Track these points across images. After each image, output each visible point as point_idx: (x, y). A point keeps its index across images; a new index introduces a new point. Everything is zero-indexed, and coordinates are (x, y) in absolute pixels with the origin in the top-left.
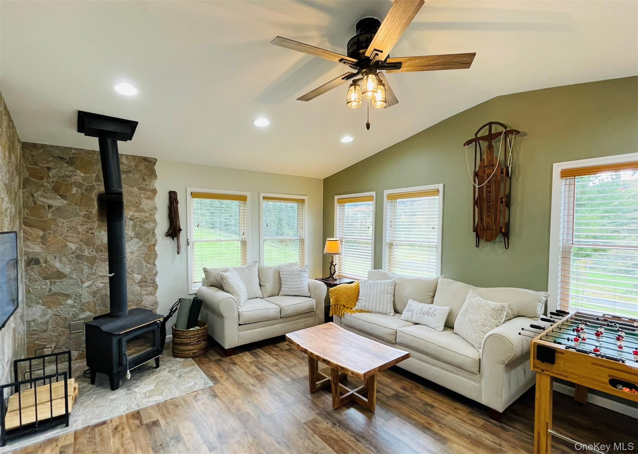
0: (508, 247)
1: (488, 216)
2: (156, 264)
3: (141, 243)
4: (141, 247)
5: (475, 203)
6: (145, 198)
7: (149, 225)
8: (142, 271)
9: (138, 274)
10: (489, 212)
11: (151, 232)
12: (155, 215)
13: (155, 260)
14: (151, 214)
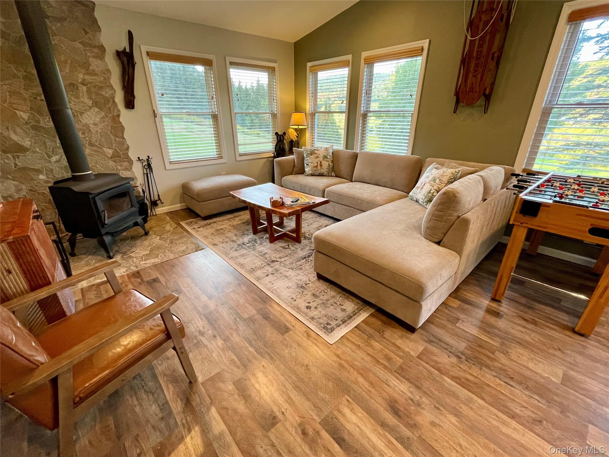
0: (487, 112)
1: (475, 76)
2: (125, 137)
3: (103, 114)
4: (103, 118)
5: (463, 61)
6: (93, 57)
7: (106, 92)
8: (112, 145)
9: (109, 148)
10: (476, 71)
11: (111, 102)
12: (109, 79)
13: (123, 133)
14: (105, 78)
